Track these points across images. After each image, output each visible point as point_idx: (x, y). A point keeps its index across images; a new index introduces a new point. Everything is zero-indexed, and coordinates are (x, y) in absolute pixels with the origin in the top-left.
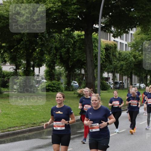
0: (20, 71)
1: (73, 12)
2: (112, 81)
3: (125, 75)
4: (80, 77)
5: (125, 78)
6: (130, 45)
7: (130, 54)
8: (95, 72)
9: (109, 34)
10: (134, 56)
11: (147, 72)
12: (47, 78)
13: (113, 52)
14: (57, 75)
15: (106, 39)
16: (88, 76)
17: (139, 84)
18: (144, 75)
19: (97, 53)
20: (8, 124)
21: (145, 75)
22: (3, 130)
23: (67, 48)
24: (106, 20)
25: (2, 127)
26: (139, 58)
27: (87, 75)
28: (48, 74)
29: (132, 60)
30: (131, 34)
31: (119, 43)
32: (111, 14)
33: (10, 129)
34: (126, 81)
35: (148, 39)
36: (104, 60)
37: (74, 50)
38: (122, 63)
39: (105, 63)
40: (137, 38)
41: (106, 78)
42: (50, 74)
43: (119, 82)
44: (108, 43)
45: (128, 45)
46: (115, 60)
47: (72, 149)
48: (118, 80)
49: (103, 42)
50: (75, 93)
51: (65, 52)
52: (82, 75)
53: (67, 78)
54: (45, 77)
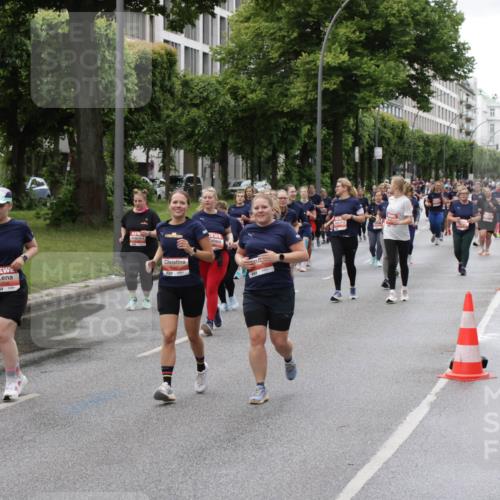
2: (161, 173)
3: (203, 155)
4: (55, 163)
5: (203, 162)
6: (220, 54)
7: (219, 83)
8: (105, 144)
9: (148, 17)
10: (234, 92)
11: (275, 141)
13: (163, 79)
16: (83, 156)
17: (249, 181)
18: (266, 153)
21: (270, 153)
23: (10, 69)
26: (250, 96)
27: (79, 152)
29: (227, 104)
30: (222, 18)
31: (182, 49)
34: (208, 175)
35: (279, 34)
38: (195, 112)
39: (136, 117)
40: (243, 31)
41: (141, 164)
43: (185, 178)
45: (213, 55)
46: (171, 106)
48: (179, 172)
50: (38, 214)
51: (3, 81)
52: (61, 157)
53: (10, 168)
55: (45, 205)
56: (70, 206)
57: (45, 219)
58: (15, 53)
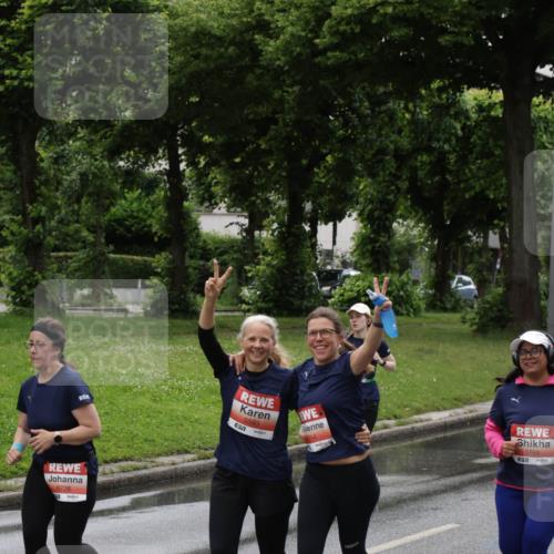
0: (265, 234)
1: (461, 18)
4: (483, 260)
12: (364, 262)
14: (399, 253)
16: (515, 255)
22: (204, 449)
25: (201, 439)
27: (511, 250)
28: (370, 247)
37: (463, 160)
42: (374, 247)
47: (457, 525)
50: (463, 318)
51: (428, 167)
52: (491, 253)
53: (434, 265)
54: (354, 259)
55: (472, 307)
56: (500, 311)
57: (471, 325)
58: (443, 137)
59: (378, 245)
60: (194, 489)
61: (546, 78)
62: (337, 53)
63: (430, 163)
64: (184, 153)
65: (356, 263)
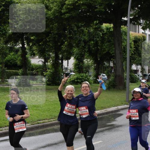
0: (49, 64)
2: (141, 73)
4: (109, 69)
8: (124, 63)
9: (137, 26)
12: (76, 71)
14: (86, 68)
15: (135, 31)
19: (126, 45)
20: (37, 117)
22: (33, 122)
24: (135, 12)
25: (32, 119)
27: (116, 67)
28: (77, 66)
31: (148, 35)
32: (139, 6)
33: (39, 122)
36: (133, 52)
37: (103, 42)
39: (133, 56)
41: (135, 70)
43: (148, 75)
44: (137, 35)
47: (102, 141)
48: (146, 73)
49: (131, 34)
51: (93, 45)
52: (111, 68)
53: (95, 71)
54: (73, 70)
55: (106, 82)
56: (113, 83)
57: (106, 87)
58: (97, 37)
59: (80, 66)
60: (30, 133)
61: (125, 21)
62: (68, 14)
63: (94, 44)
64: (26, 42)
65: (74, 71)
